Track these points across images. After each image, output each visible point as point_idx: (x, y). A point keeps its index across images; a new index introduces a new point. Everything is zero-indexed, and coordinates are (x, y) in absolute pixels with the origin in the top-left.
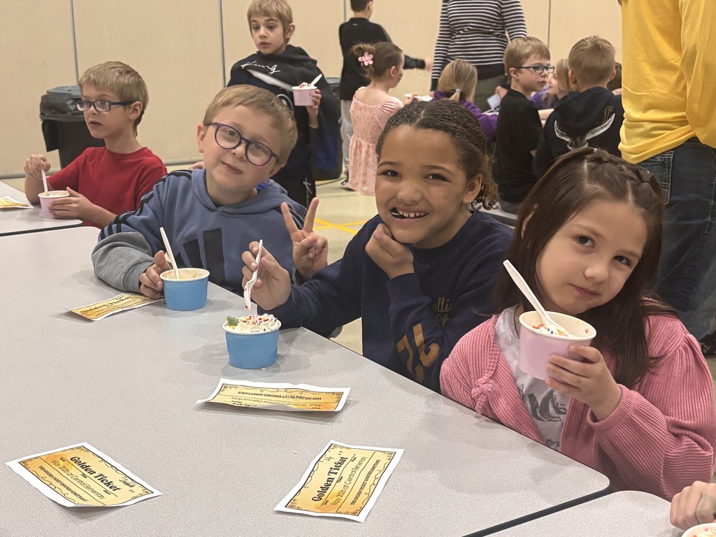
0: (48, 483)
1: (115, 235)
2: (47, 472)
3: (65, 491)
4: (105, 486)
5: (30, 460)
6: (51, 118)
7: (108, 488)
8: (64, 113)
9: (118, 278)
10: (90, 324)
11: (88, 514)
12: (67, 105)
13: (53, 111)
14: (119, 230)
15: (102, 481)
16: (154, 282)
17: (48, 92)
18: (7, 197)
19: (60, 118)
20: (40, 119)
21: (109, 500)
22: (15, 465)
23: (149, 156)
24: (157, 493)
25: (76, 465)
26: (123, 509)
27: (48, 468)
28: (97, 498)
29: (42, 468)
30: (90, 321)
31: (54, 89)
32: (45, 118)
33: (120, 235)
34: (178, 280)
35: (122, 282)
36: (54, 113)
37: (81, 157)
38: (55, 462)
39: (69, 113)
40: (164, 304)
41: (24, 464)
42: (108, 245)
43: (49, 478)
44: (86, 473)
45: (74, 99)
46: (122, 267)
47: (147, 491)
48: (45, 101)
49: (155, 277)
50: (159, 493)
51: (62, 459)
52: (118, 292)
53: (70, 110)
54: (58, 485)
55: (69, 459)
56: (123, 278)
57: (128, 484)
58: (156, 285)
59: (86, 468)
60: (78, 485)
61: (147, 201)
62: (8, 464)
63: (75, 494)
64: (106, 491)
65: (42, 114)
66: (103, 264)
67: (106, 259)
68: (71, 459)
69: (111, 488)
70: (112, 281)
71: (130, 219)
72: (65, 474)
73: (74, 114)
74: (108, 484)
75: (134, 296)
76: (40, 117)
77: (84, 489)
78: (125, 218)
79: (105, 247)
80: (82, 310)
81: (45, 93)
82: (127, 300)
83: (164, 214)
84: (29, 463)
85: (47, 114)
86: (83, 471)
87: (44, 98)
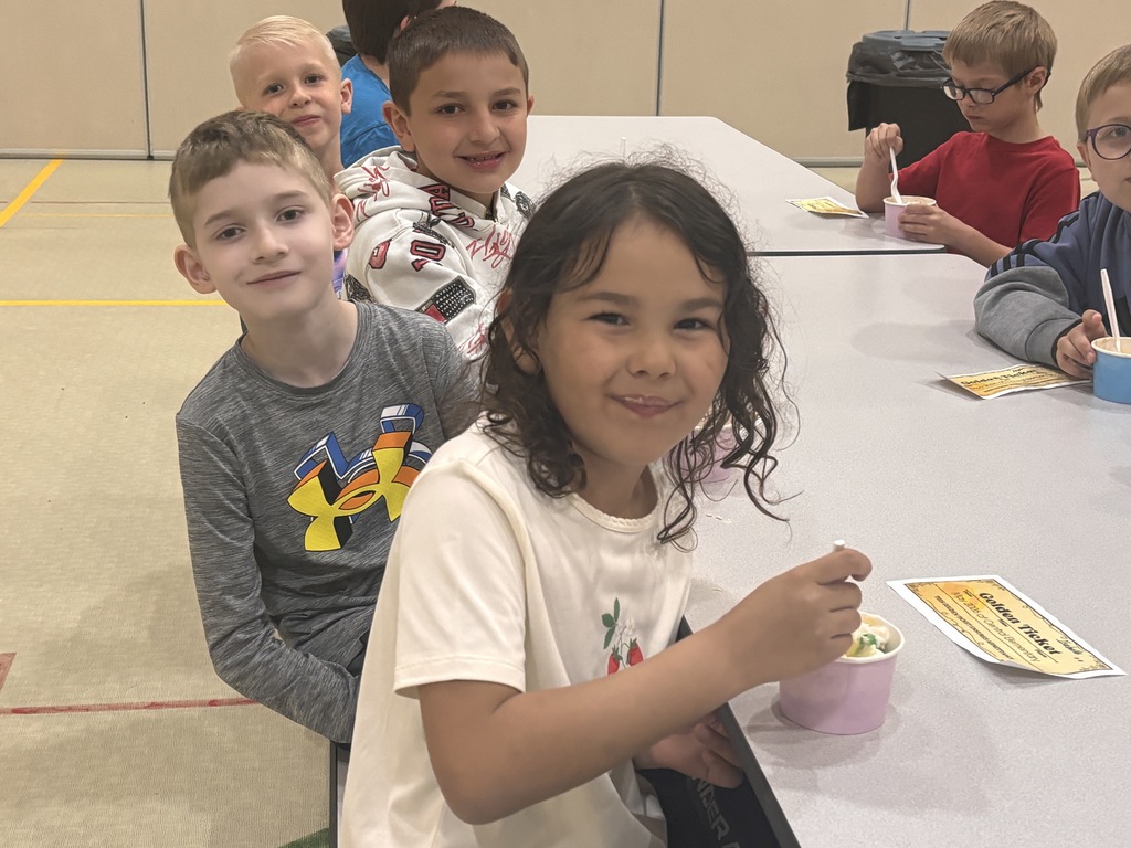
0: (952, 623)
1: (1013, 270)
2: (949, 607)
3: (979, 639)
4: (1036, 644)
5: (920, 584)
6: (865, 80)
7: (1041, 648)
8: (886, 72)
9: (1017, 337)
10: (978, 403)
11: (1017, 679)
12: (891, 60)
13: (868, 67)
14: (1020, 263)
15: (1031, 636)
16: (1081, 353)
17: (864, 38)
18: (829, 198)
19: (877, 79)
20: (846, 79)
21: (1045, 665)
22: (899, 586)
23: (1056, 150)
24: (1117, 670)
25: (989, 605)
26: (1070, 682)
27: (948, 600)
28: (1029, 659)
29: (939, 598)
30: (977, 397)
31: (874, 34)
32: (856, 78)
33: (1022, 272)
34: (1120, 354)
35: (1023, 346)
36: (870, 72)
37: (944, 147)
38: (957, 595)
39: (893, 74)
40: (1089, 390)
41: (913, 587)
42: (1002, 286)
43: (950, 615)
44: (1005, 619)
45: (903, 51)
46: (1024, 321)
47: (1104, 666)
48: (859, 51)
49: (1084, 345)
50: (1120, 672)
51: (966, 592)
52: (1015, 361)
53: (895, 69)
54: (966, 627)
55: (977, 593)
56: (1026, 338)
57: (1071, 649)
58: (1083, 357)
59: (1005, 613)
60: (996, 634)
61: (1068, 224)
62: (889, 583)
63: (995, 646)
64: (1039, 652)
65: (851, 72)
66: (992, 314)
67: (997, 306)
68: (981, 595)
69: (1046, 648)
70: (1007, 343)
71: (1038, 247)
72: (975, 615)
73: (899, 75)
74: (1042, 642)
75: (1040, 369)
76: (847, 76)
77: (1007, 642)
78: (1031, 246)
79: (998, 288)
80: (964, 380)
81: (860, 40)
82: (1029, 376)
83: (1090, 239)
84: (920, 588)
85: (858, 73)
86: (1000, 615)
87: (857, 47)
